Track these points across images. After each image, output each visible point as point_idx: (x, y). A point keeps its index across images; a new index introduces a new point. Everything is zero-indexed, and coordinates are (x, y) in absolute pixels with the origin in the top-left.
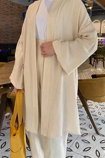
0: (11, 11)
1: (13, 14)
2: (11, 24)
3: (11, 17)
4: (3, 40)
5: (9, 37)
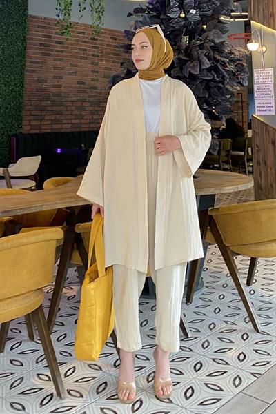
0: (93, 47)
1: (98, 56)
3: (93, 63)
4: (69, 121)
5: (83, 113)
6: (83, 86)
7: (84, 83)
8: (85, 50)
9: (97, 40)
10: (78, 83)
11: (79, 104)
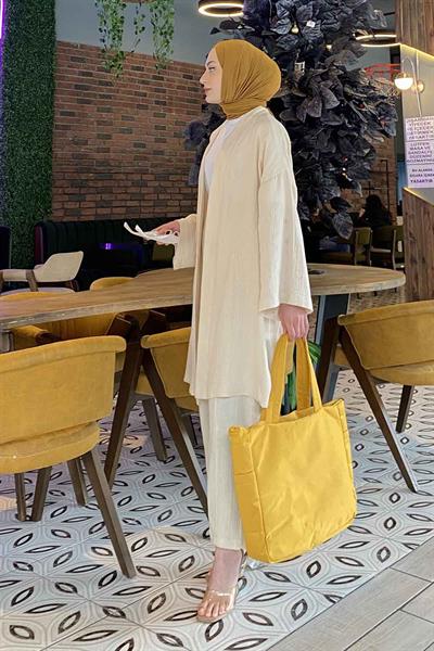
0: (157, 90)
1: (164, 104)
2: (157, 141)
3: (157, 115)
4: (123, 204)
5: (144, 191)
6: (142, 150)
7: (144, 146)
8: (145, 95)
9: (162, 79)
10: (136, 145)
11: (137, 177)
